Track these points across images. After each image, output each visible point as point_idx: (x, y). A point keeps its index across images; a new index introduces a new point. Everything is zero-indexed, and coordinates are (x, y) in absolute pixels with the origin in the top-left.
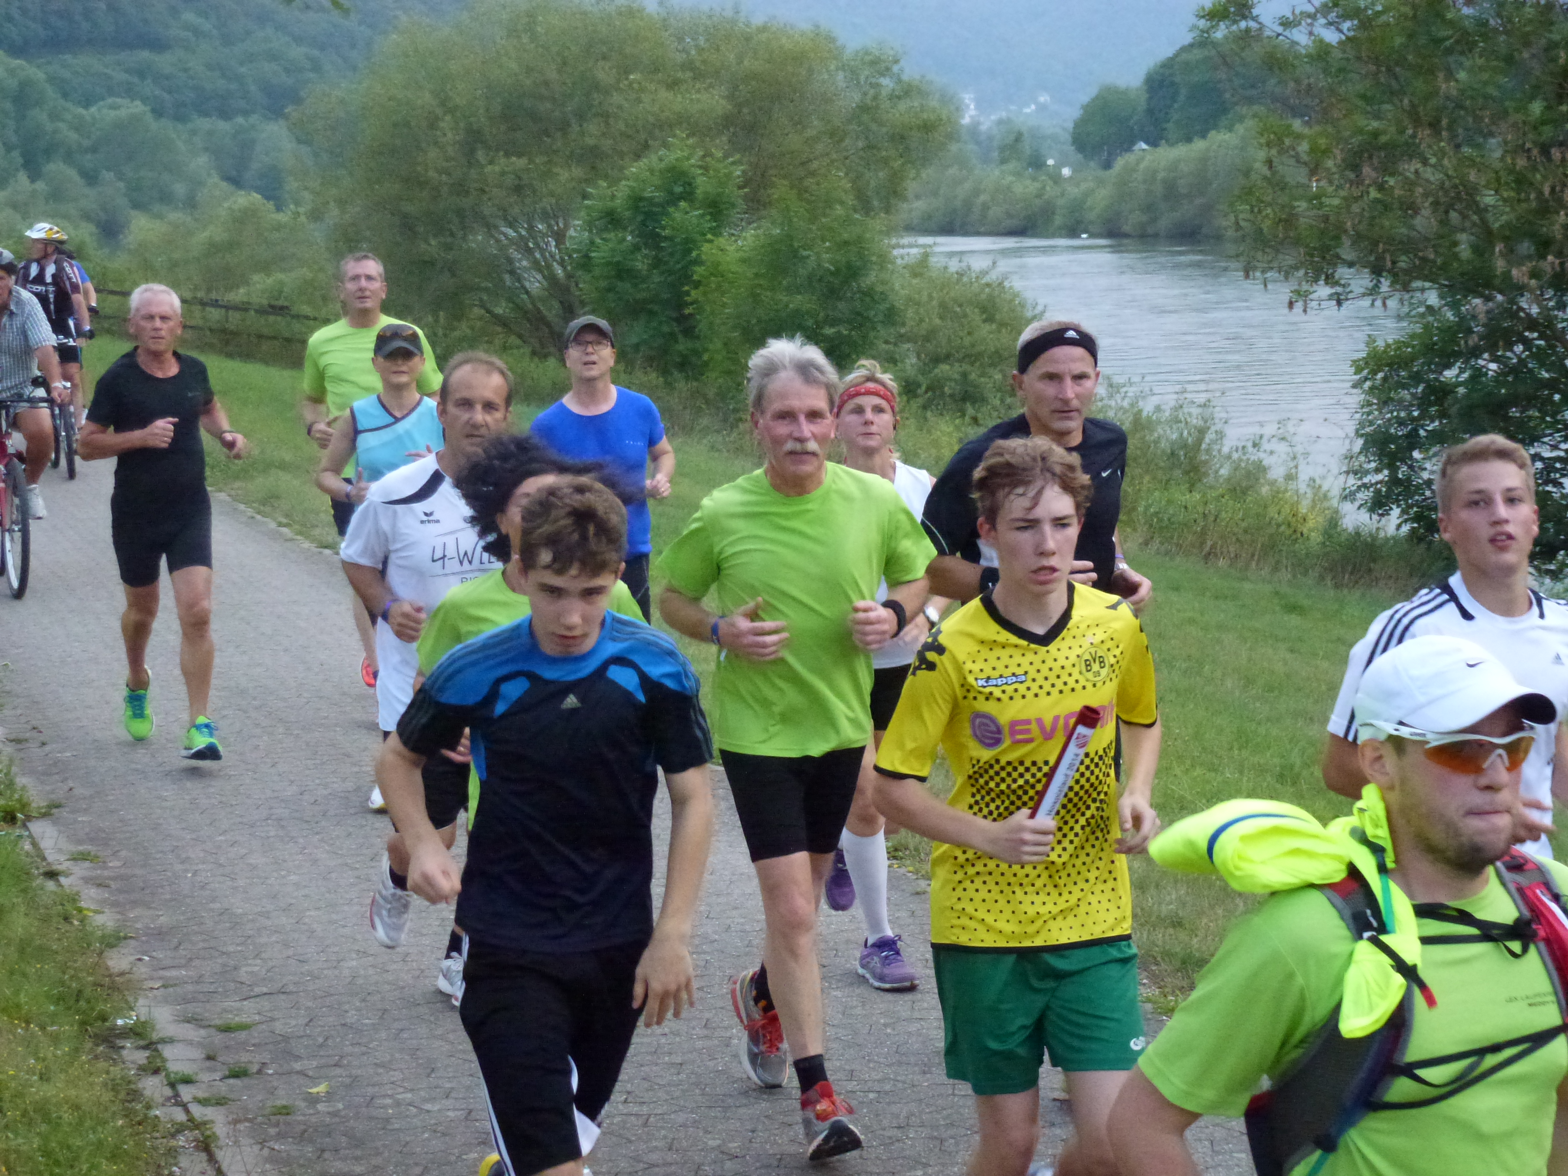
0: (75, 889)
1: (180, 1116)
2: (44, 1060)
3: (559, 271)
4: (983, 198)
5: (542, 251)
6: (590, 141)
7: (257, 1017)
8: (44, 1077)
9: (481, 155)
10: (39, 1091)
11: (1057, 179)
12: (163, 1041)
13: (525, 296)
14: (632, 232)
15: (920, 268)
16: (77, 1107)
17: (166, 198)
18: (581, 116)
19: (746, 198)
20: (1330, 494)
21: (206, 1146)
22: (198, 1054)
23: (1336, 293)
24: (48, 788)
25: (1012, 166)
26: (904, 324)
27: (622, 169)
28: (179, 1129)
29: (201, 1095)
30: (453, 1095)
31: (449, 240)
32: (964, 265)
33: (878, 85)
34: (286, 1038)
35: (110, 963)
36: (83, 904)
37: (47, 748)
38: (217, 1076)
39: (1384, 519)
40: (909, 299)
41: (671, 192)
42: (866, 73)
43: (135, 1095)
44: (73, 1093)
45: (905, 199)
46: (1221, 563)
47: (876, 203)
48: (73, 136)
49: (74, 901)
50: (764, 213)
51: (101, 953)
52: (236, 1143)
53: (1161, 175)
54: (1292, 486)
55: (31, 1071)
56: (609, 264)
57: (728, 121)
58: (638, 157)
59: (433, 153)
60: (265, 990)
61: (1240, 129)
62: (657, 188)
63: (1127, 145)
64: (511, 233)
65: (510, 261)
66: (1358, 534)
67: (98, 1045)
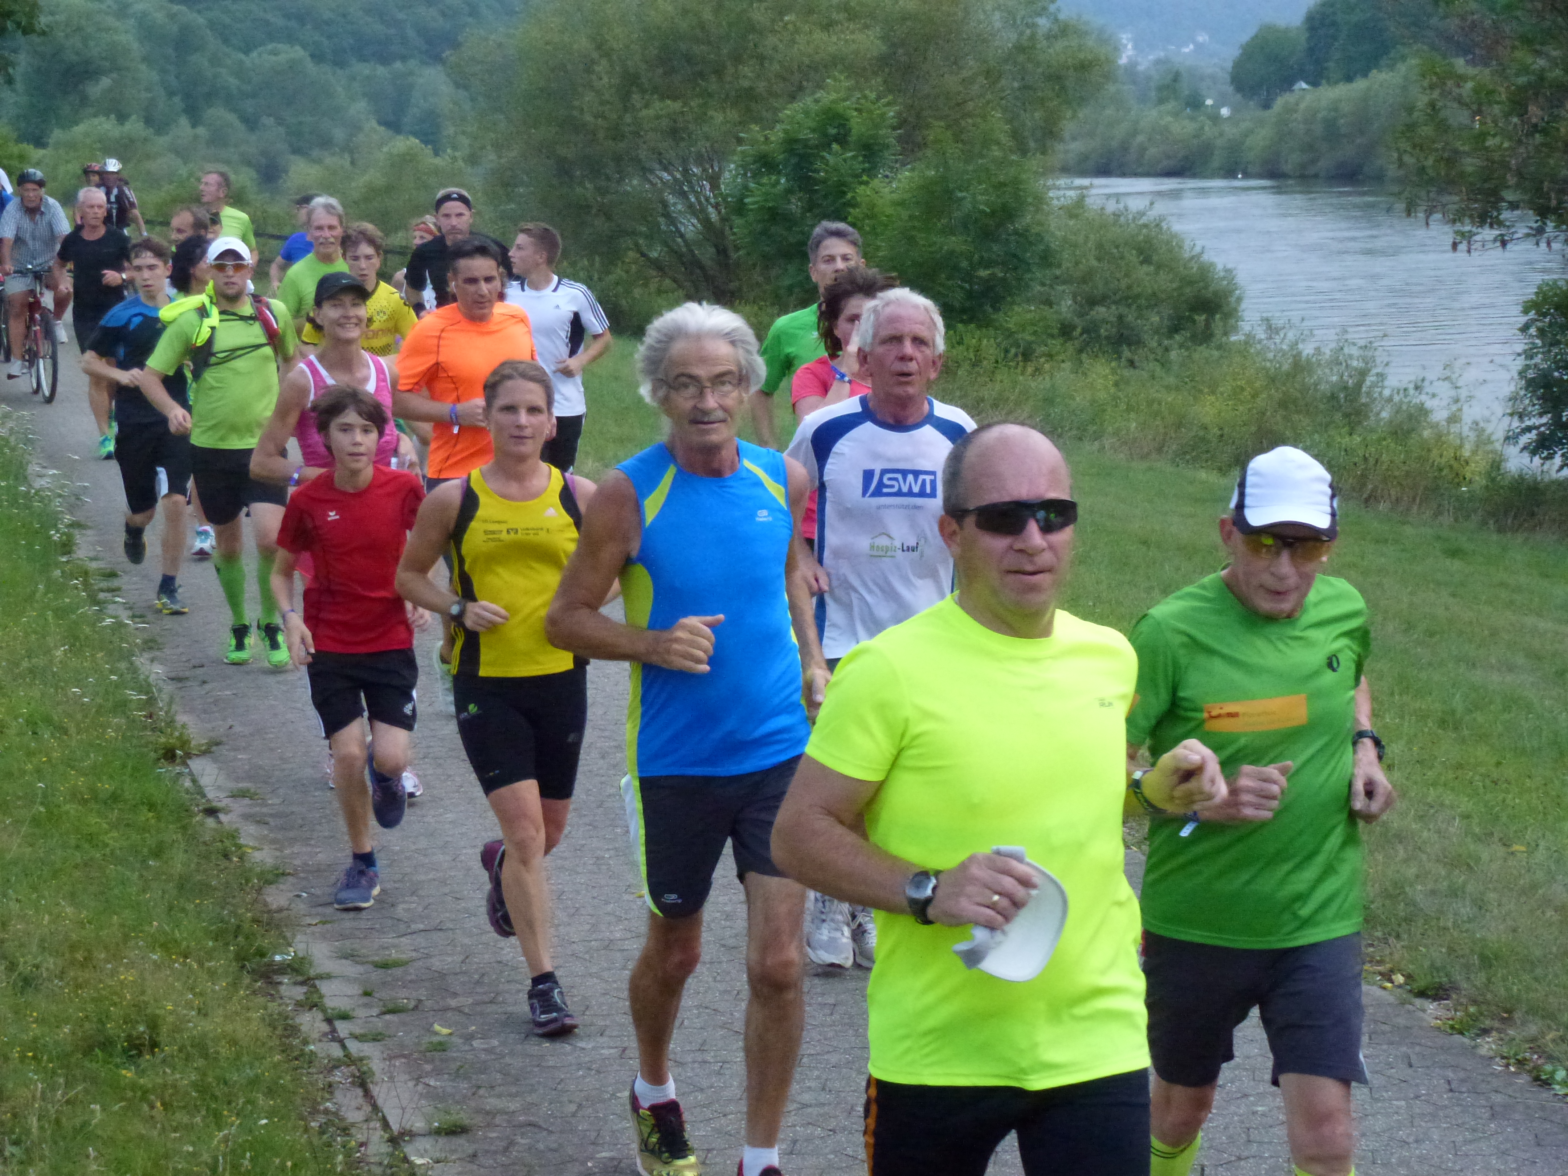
0: (234, 826)
1: (336, 1051)
2: (201, 994)
3: (713, 215)
4: (1140, 138)
5: (697, 195)
6: (746, 84)
7: (414, 954)
8: (203, 1012)
9: (636, 98)
10: (198, 1026)
11: (1215, 118)
12: (320, 977)
13: (679, 240)
14: (787, 175)
15: (1076, 210)
16: (233, 1042)
17: (326, 143)
18: (737, 59)
19: (899, 139)
20: (1494, 438)
21: (362, 1082)
22: (356, 990)
23: (1502, 235)
24: (209, 726)
25: (1170, 105)
26: (1059, 266)
27: (776, 111)
28: (336, 1065)
29: (358, 1031)
30: (607, 1033)
31: (603, 183)
32: (1121, 206)
33: (1034, 25)
34: (442, 975)
35: (269, 899)
36: (242, 841)
37: (207, 687)
38: (375, 1012)
39: (1548, 463)
40: (1065, 240)
41: (825, 135)
42: (1023, 12)
43: (292, 1030)
44: (229, 1028)
45: (1062, 140)
46: (1382, 507)
47: (1032, 144)
48: (233, 81)
49: (234, 837)
50: (920, 154)
51: (259, 891)
52: (392, 1078)
53: (1320, 116)
54: (1454, 428)
55: (189, 1005)
56: (761, 208)
57: (884, 61)
58: (793, 98)
59: (589, 97)
60: (421, 927)
61: (1402, 68)
62: (813, 130)
63: (1287, 84)
64: (665, 176)
65: (665, 204)
66: (1520, 476)
67: (256, 981)
